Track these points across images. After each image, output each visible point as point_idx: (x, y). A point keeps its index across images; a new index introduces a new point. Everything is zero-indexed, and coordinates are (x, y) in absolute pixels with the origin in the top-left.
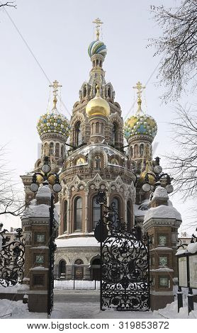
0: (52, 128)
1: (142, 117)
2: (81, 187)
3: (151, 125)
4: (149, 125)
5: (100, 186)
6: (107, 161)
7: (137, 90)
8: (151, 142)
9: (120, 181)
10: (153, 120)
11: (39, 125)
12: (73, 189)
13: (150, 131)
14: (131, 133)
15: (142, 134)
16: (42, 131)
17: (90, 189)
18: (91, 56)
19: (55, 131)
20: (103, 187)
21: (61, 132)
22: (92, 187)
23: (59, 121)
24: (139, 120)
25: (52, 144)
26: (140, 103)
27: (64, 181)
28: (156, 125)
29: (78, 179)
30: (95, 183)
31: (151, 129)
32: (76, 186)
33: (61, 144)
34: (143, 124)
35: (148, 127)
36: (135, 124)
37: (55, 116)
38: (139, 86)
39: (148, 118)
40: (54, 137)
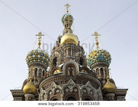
0: (37, 59)
1: (100, 50)
2: (58, 91)
3: (107, 55)
4: (106, 55)
5: (74, 89)
6: (78, 70)
7: (95, 37)
8: (108, 66)
9: (90, 85)
10: (108, 53)
11: (28, 57)
12: (50, 93)
13: (106, 59)
14: (93, 61)
15: (101, 61)
16: (29, 61)
17: (65, 92)
18: (63, 22)
19: (39, 61)
20: (76, 90)
21: (43, 62)
22: (67, 90)
23: (42, 54)
24: (98, 52)
25: (36, 69)
26: (97, 44)
27: (43, 88)
28: (110, 56)
29: (55, 85)
30: (69, 87)
31: (107, 58)
32: (53, 90)
33: (43, 70)
34: (101, 55)
35: (105, 56)
36: (96, 55)
37: (39, 51)
38: (96, 34)
39: (105, 51)
40: (38, 65)
